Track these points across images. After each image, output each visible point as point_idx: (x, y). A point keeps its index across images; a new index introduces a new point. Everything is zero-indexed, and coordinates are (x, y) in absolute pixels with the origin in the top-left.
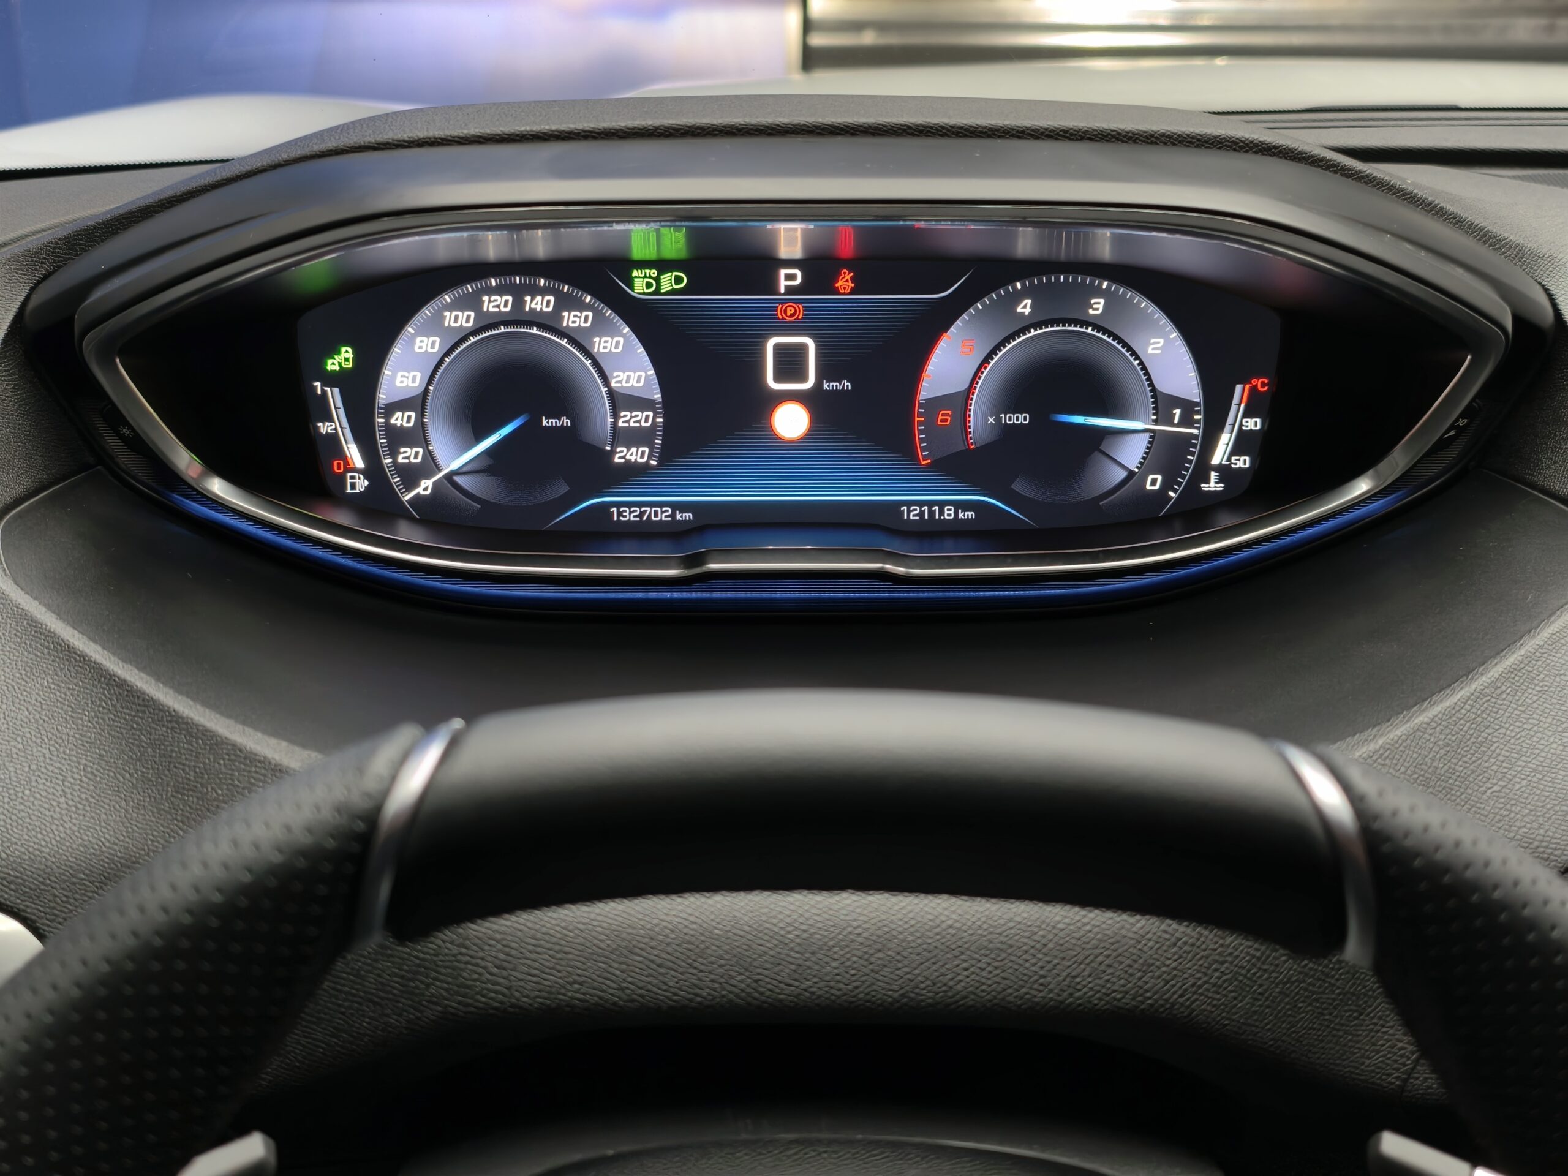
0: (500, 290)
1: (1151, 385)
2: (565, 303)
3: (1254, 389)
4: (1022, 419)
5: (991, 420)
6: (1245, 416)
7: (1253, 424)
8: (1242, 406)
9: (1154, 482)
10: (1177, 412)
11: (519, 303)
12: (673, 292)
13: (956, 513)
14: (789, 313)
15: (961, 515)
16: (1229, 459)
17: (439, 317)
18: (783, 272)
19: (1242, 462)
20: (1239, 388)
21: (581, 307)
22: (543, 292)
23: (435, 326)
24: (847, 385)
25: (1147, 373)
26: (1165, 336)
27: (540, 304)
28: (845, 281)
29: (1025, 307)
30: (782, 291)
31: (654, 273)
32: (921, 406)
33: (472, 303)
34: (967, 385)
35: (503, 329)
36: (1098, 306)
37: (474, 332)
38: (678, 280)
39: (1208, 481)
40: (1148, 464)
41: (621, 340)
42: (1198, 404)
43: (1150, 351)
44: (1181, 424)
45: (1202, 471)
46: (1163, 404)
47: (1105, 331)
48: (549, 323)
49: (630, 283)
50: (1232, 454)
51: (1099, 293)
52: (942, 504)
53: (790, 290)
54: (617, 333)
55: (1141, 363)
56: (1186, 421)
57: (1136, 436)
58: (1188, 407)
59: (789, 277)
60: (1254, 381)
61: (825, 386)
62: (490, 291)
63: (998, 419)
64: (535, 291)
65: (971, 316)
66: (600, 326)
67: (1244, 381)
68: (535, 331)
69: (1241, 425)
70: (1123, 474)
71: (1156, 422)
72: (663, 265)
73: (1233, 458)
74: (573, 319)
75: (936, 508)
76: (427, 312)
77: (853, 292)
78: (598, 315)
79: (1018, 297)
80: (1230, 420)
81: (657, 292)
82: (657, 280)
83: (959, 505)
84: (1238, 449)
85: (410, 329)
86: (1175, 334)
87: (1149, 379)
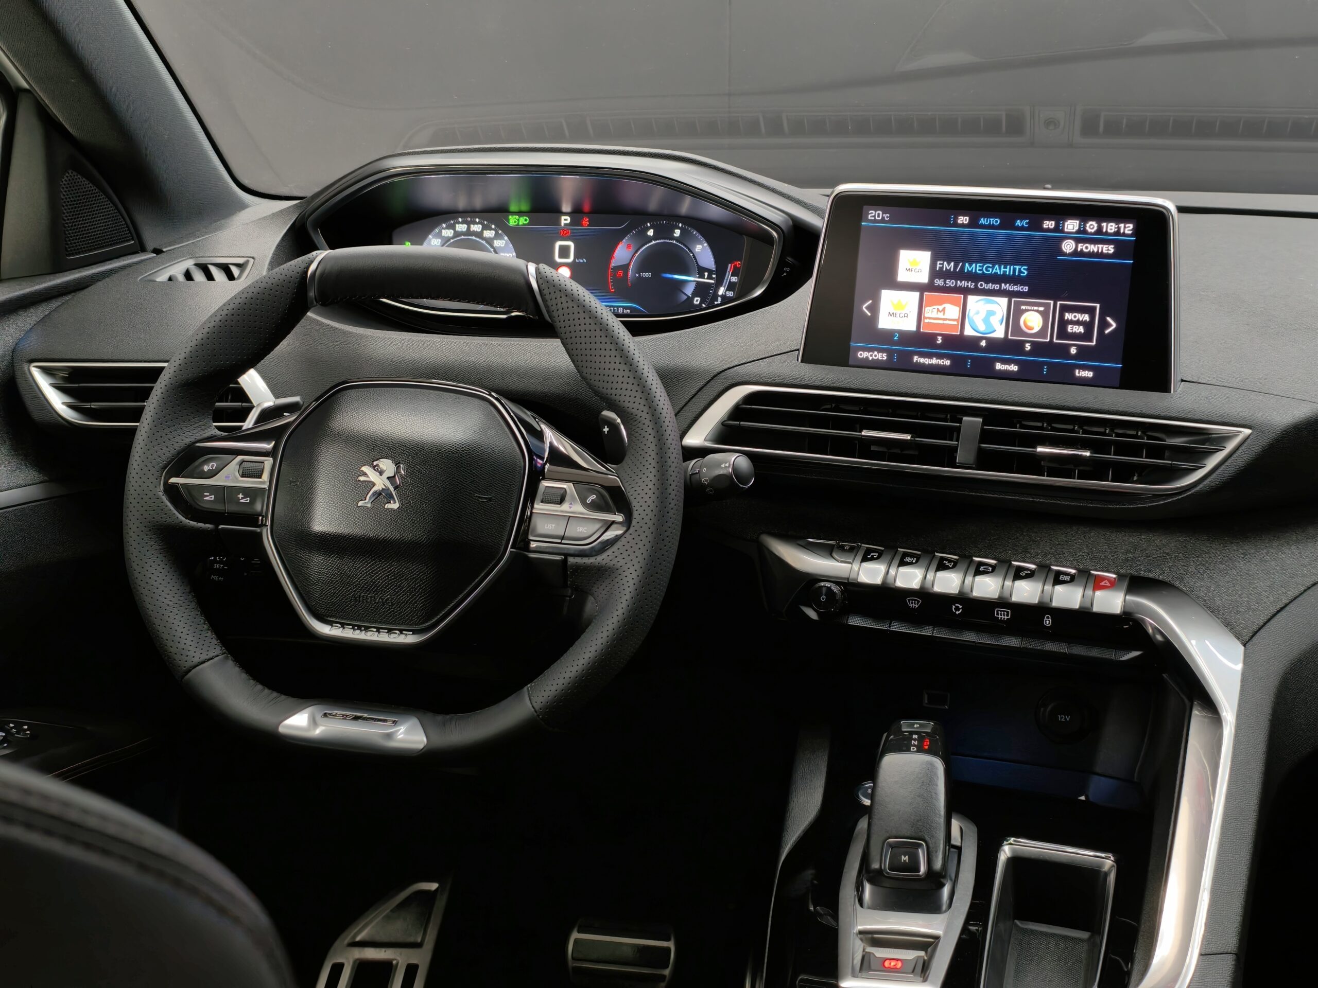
0: (462, 223)
1: (697, 263)
2: (485, 228)
3: (735, 266)
4: (647, 275)
5: (637, 275)
6: (732, 276)
7: (734, 279)
8: (731, 273)
9: (697, 301)
10: (706, 274)
11: (469, 228)
12: (524, 225)
13: (623, 311)
14: (565, 233)
15: (625, 311)
16: (725, 293)
17: (440, 232)
18: (563, 218)
19: (730, 294)
20: (730, 265)
21: (491, 229)
22: (477, 223)
23: (439, 235)
24: (585, 260)
25: (695, 259)
26: (702, 244)
27: (476, 228)
28: (586, 221)
29: (651, 233)
30: (563, 225)
31: (517, 217)
32: (611, 269)
33: (452, 227)
34: (628, 262)
35: (463, 237)
36: (677, 233)
37: (452, 238)
38: (526, 220)
39: (717, 301)
40: (695, 294)
41: (504, 242)
42: (714, 271)
43: (697, 250)
44: (707, 279)
45: (716, 296)
46: (701, 271)
47: (680, 243)
48: (479, 235)
49: (508, 220)
50: (726, 290)
51: (678, 228)
52: (618, 307)
53: (566, 225)
54: (504, 239)
55: (693, 255)
56: (710, 277)
57: (692, 283)
58: (710, 272)
59: (565, 220)
60: (736, 263)
61: (577, 261)
62: (459, 223)
63: (640, 275)
64: (475, 223)
65: (631, 235)
66: (497, 236)
67: (731, 263)
68: (474, 238)
69: (730, 279)
70: (686, 297)
71: (699, 277)
72: (520, 213)
73: (727, 292)
74: (488, 234)
75: (616, 308)
76: (437, 230)
77: (588, 226)
78: (497, 233)
79: (648, 229)
80: (726, 278)
81: (518, 224)
82: (518, 220)
83: (624, 308)
84: (728, 289)
85: (430, 236)
86: (706, 244)
87: (696, 261)
